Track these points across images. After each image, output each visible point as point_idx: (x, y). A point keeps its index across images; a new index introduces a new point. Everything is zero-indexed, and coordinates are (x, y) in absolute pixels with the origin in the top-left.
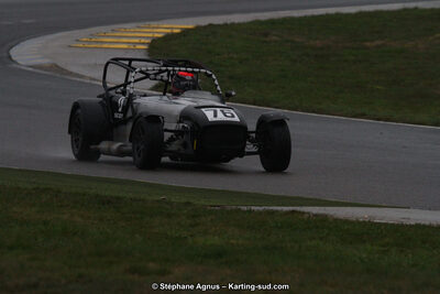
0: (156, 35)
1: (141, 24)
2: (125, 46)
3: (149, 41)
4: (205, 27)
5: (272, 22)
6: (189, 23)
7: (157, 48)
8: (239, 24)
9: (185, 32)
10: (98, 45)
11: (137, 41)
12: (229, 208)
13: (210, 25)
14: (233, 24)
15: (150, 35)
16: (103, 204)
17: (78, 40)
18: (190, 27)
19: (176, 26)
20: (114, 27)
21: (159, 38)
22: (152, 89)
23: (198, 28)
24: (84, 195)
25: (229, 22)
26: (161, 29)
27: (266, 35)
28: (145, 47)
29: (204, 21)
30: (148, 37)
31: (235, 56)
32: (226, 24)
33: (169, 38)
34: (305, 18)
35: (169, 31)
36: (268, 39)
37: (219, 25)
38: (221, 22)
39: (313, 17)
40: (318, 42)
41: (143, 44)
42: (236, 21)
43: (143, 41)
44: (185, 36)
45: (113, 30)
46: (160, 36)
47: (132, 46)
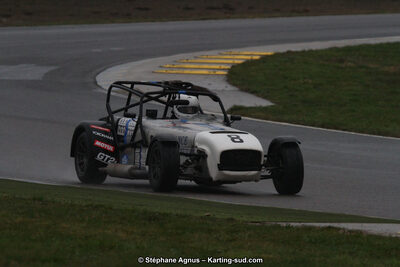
0: (236, 62)
1: (222, 52)
2: (206, 72)
3: (229, 67)
4: (283, 54)
5: (348, 50)
6: (268, 51)
7: (238, 76)
8: (317, 51)
9: (264, 59)
10: (180, 71)
11: (217, 67)
12: (269, 224)
13: (289, 52)
14: (311, 51)
15: (231, 61)
17: (161, 67)
18: (269, 53)
19: (256, 53)
20: (197, 54)
21: (239, 65)
23: (277, 55)
25: (307, 49)
26: (241, 56)
27: (342, 61)
28: (225, 73)
29: (283, 48)
30: (228, 64)
32: (304, 52)
33: (248, 64)
34: (381, 45)
35: (249, 57)
36: (343, 65)
37: (297, 52)
38: (299, 49)
39: (388, 44)
40: (392, 68)
41: (224, 69)
42: (314, 48)
43: (223, 67)
44: (264, 62)
45: (196, 57)
46: (240, 62)
47: (212, 72)
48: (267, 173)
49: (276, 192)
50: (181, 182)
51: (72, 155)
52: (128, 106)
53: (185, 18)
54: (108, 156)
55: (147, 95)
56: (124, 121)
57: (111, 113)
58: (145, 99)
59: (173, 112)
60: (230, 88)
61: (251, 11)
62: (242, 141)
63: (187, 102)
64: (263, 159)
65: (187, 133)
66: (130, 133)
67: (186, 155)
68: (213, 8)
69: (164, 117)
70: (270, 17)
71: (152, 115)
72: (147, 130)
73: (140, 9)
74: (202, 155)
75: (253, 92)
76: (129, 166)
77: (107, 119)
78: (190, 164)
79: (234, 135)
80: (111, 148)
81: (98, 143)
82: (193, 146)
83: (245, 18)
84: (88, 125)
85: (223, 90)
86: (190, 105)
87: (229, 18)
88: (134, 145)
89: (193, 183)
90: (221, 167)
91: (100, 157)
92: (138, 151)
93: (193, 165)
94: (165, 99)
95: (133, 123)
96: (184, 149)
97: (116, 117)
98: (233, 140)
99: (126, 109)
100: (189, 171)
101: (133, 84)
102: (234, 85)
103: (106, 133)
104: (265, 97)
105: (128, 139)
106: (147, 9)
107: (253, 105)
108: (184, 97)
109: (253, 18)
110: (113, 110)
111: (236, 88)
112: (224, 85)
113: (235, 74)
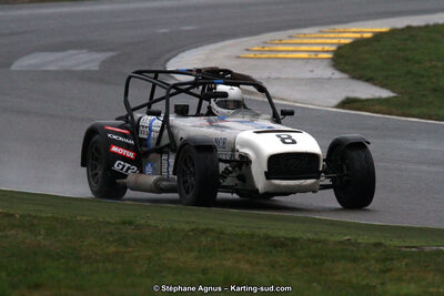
0: (343, 41)
1: (325, 29)
2: (305, 55)
3: (334, 48)
4: (402, 30)
6: (382, 26)
7: (348, 60)
9: (378, 37)
10: (273, 55)
11: (319, 48)
12: (427, 249)
13: (409, 28)
14: (437, 25)
15: (335, 41)
16: (275, 246)
17: (247, 50)
18: (384, 29)
19: (367, 29)
20: (291, 32)
21: (346, 45)
23: (393, 32)
24: (252, 236)
25: (431, 23)
26: (348, 34)
28: (330, 56)
29: (401, 23)
30: (332, 44)
31: (440, 64)
32: (427, 27)
33: (358, 44)
35: (358, 35)
37: (419, 28)
41: (327, 52)
42: (441, 21)
43: (327, 48)
44: (378, 41)
45: (290, 37)
46: (347, 41)
47: (313, 56)
48: (328, 182)
49: (340, 206)
50: (221, 195)
51: (83, 165)
52: (152, 101)
54: (127, 165)
55: (174, 86)
56: (146, 120)
57: (131, 111)
58: (173, 91)
59: (209, 108)
60: (338, 75)
62: (294, 142)
63: (225, 95)
64: (322, 163)
65: (225, 134)
66: (155, 135)
67: (225, 161)
69: (198, 114)
71: (183, 111)
72: (175, 131)
74: (245, 161)
75: (369, 80)
76: (155, 177)
77: (125, 118)
78: (231, 172)
79: (284, 135)
80: (131, 155)
81: (114, 149)
82: (234, 150)
84: (102, 126)
85: (330, 78)
86: (229, 98)
88: (160, 150)
89: (235, 196)
90: (268, 176)
91: (118, 165)
92: (165, 157)
93: (234, 174)
94: (198, 91)
95: (158, 123)
96: (223, 154)
97: (137, 115)
98: (283, 141)
99: (149, 105)
100: (229, 181)
101: (157, 73)
102: (342, 71)
103: (124, 136)
104: (383, 86)
105: (152, 143)
107: (369, 96)
108: (221, 88)
110: (132, 106)
111: (345, 76)
112: (329, 72)
113: (342, 56)
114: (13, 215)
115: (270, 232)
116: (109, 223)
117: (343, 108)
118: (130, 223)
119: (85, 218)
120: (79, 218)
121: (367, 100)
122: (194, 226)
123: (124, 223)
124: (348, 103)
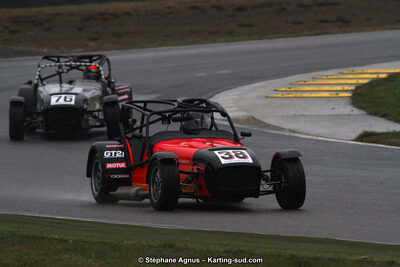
0: (361, 81)
1: (345, 71)
2: (327, 94)
3: (353, 88)
6: (396, 68)
7: (365, 98)
9: (393, 77)
10: (298, 95)
11: (339, 88)
15: (354, 81)
17: (276, 90)
18: (397, 71)
19: (382, 71)
20: (315, 74)
21: (363, 85)
22: (357, 140)
26: (366, 75)
28: (349, 95)
30: (351, 84)
33: (374, 83)
35: (374, 76)
41: (347, 91)
43: (346, 88)
44: (392, 81)
45: (314, 78)
46: (365, 81)
47: (334, 94)
53: (295, 34)
60: (356, 111)
61: (369, 22)
68: (323, 22)
70: (392, 29)
73: (242, 25)
75: (384, 116)
83: (363, 31)
85: (349, 115)
87: (344, 32)
102: (361, 108)
104: (397, 121)
106: (251, 25)
107: (384, 130)
109: (373, 30)
111: (364, 112)
112: (349, 109)
113: (360, 95)
114: (67, 241)
115: (295, 253)
116: (152, 246)
117: (361, 141)
118: (171, 246)
119: (130, 242)
120: (125, 242)
121: (383, 134)
122: (227, 248)
123: (165, 246)
124: (365, 137)
